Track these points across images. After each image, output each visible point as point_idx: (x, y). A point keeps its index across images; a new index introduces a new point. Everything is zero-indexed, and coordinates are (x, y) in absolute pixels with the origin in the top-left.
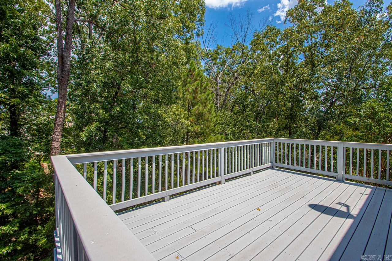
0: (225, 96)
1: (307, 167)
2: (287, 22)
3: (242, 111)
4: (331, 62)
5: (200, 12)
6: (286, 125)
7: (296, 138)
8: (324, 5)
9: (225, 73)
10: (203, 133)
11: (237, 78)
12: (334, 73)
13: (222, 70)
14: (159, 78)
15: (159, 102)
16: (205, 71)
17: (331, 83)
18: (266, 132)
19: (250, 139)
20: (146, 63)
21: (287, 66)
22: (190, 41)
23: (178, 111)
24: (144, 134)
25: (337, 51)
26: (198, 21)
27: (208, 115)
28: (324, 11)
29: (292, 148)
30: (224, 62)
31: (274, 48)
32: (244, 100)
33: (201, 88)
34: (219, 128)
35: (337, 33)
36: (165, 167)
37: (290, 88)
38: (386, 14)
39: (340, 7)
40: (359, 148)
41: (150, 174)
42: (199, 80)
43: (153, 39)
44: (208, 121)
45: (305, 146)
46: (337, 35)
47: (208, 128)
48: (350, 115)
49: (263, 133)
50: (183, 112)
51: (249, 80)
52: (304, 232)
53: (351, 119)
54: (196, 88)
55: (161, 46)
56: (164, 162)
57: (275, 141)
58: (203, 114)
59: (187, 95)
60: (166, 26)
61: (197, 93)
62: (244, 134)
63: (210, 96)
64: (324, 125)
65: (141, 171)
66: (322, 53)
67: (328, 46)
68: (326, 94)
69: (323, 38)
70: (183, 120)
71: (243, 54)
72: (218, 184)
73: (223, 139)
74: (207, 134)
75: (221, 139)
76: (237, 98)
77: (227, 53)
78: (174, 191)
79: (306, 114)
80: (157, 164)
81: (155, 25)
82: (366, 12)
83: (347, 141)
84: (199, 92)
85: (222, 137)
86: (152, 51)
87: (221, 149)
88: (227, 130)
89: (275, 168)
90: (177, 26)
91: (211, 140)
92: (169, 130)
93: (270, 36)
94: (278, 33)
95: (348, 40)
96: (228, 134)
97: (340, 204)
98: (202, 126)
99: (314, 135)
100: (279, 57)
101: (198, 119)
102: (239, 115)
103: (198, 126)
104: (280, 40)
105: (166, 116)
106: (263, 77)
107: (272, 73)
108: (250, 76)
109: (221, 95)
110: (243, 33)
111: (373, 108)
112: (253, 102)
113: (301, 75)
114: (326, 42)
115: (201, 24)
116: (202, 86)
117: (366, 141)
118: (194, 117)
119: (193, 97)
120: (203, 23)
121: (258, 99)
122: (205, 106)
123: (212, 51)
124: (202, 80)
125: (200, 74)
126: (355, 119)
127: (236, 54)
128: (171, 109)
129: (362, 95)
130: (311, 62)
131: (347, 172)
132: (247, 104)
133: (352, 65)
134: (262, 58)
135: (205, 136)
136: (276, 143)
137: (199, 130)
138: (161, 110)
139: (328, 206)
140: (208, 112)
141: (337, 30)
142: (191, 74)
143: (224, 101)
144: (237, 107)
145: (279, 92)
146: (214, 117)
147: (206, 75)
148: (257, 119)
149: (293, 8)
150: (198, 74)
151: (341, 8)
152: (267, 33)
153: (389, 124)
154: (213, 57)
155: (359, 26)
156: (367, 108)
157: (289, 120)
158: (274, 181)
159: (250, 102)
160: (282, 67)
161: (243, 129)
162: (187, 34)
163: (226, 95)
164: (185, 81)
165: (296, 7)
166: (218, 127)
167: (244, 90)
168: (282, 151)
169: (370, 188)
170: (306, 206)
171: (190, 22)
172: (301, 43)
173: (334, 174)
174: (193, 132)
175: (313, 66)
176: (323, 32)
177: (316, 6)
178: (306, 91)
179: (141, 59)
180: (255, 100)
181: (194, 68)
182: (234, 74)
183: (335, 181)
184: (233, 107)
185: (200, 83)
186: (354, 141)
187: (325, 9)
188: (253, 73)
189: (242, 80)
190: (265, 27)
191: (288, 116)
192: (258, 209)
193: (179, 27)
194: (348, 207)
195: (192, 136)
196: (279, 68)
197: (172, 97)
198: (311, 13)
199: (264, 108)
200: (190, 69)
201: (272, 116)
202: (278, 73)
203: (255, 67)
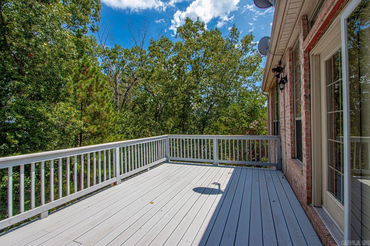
0: (125, 96)
1: (194, 157)
2: (178, 37)
3: (142, 110)
4: (209, 74)
5: (95, 7)
6: (180, 123)
7: (188, 134)
8: (203, 29)
9: (125, 73)
10: (100, 133)
11: (136, 79)
12: (211, 83)
13: (121, 70)
14: (39, 69)
15: (41, 99)
16: (103, 68)
17: (210, 90)
18: (164, 130)
19: (150, 137)
20: (20, 50)
21: (180, 73)
22: (84, 35)
23: (67, 109)
24: (16, 138)
25: (213, 66)
26: (93, 16)
27: (105, 114)
28: (204, 34)
29: (186, 142)
30: (123, 62)
31: (168, 57)
32: (144, 100)
33: (96, 86)
34: (119, 127)
35: (213, 53)
36: (50, 176)
37: (182, 92)
38: (240, 45)
39: (214, 33)
40: (230, 139)
41: (28, 187)
42: (94, 77)
43: (30, 22)
44: (105, 120)
45: (195, 140)
46: (213, 55)
47: (107, 128)
48: (222, 115)
49: (162, 131)
50: (74, 111)
51: (148, 82)
52: (188, 214)
53: (223, 118)
54: (91, 86)
55: (43, 33)
56: (47, 170)
57: (169, 138)
58: (99, 113)
59: (80, 92)
60: (49, 12)
61: (92, 90)
62: (144, 133)
63: (108, 95)
64: (206, 122)
65: (13, 185)
66: (203, 67)
67: (207, 62)
68: (207, 98)
69: (203, 55)
70: (74, 120)
71: (142, 57)
72: (113, 186)
73: (123, 138)
74: (105, 134)
75: (121, 138)
76: (138, 99)
77: (126, 54)
78: (54, 203)
79: (195, 114)
80: (38, 173)
81: (34, 7)
82: (229, 41)
83: (221, 134)
84: (95, 90)
85: (122, 137)
86: (29, 36)
87: (115, 149)
88: (127, 129)
89: (170, 162)
90: (64, 15)
91: (109, 140)
92: (55, 131)
93: (164, 46)
94: (171, 44)
95: (219, 59)
96: (129, 133)
97: (214, 183)
98: (99, 126)
99: (200, 131)
100: (172, 65)
101: (94, 119)
102: (140, 115)
103: (94, 126)
104: (172, 50)
105: (49, 115)
106: (160, 80)
107: (167, 78)
108: (148, 79)
109: (120, 95)
110: (141, 38)
111: (235, 110)
112: (152, 102)
113: (190, 82)
114: (206, 58)
115: (96, 19)
116: (98, 84)
117: (233, 134)
118: (89, 116)
119: (87, 94)
120: (99, 19)
121: (156, 100)
122: (103, 105)
123: (110, 49)
124: (97, 78)
125: (95, 71)
126: (225, 118)
127: (135, 56)
128: (58, 107)
129: (229, 100)
130: (196, 72)
131: (220, 158)
132: (147, 105)
133: (222, 78)
134: (159, 64)
135: (102, 137)
136: (170, 139)
137: (96, 130)
138: (42, 108)
139: (206, 187)
140: (106, 112)
141: (212, 51)
142: (85, 70)
143: (124, 100)
144: (137, 107)
145: (173, 95)
146: (113, 117)
147: (103, 73)
148: (156, 118)
149: (182, 26)
150: (94, 71)
151: (215, 35)
152: (162, 42)
153: (244, 121)
154: (112, 55)
155: (225, 50)
156: (232, 110)
157: (182, 119)
158: (168, 173)
159: (150, 103)
160: (175, 74)
161: (143, 128)
162: (80, 26)
163: (126, 94)
164: (77, 76)
165: (184, 26)
166: (117, 127)
167: (144, 91)
168: (178, 145)
169: (233, 168)
170: (191, 190)
171: (83, 15)
172: (189, 56)
173: (212, 161)
174: (87, 133)
175: (198, 75)
176: (204, 50)
177: (198, 29)
178: (193, 95)
179: (11, 44)
180: (155, 101)
181: (88, 64)
182: (133, 75)
183: (212, 166)
184: (134, 107)
185: (95, 80)
186: (225, 134)
187: (204, 33)
188: (151, 76)
189: (141, 82)
190: (160, 37)
191: (181, 115)
192: (152, 203)
193: (68, 17)
194: (219, 185)
195: (87, 138)
196: (173, 74)
197: (59, 94)
198: (195, 34)
199: (162, 109)
200: (83, 64)
201: (168, 116)
202: (172, 79)
203: (153, 72)
